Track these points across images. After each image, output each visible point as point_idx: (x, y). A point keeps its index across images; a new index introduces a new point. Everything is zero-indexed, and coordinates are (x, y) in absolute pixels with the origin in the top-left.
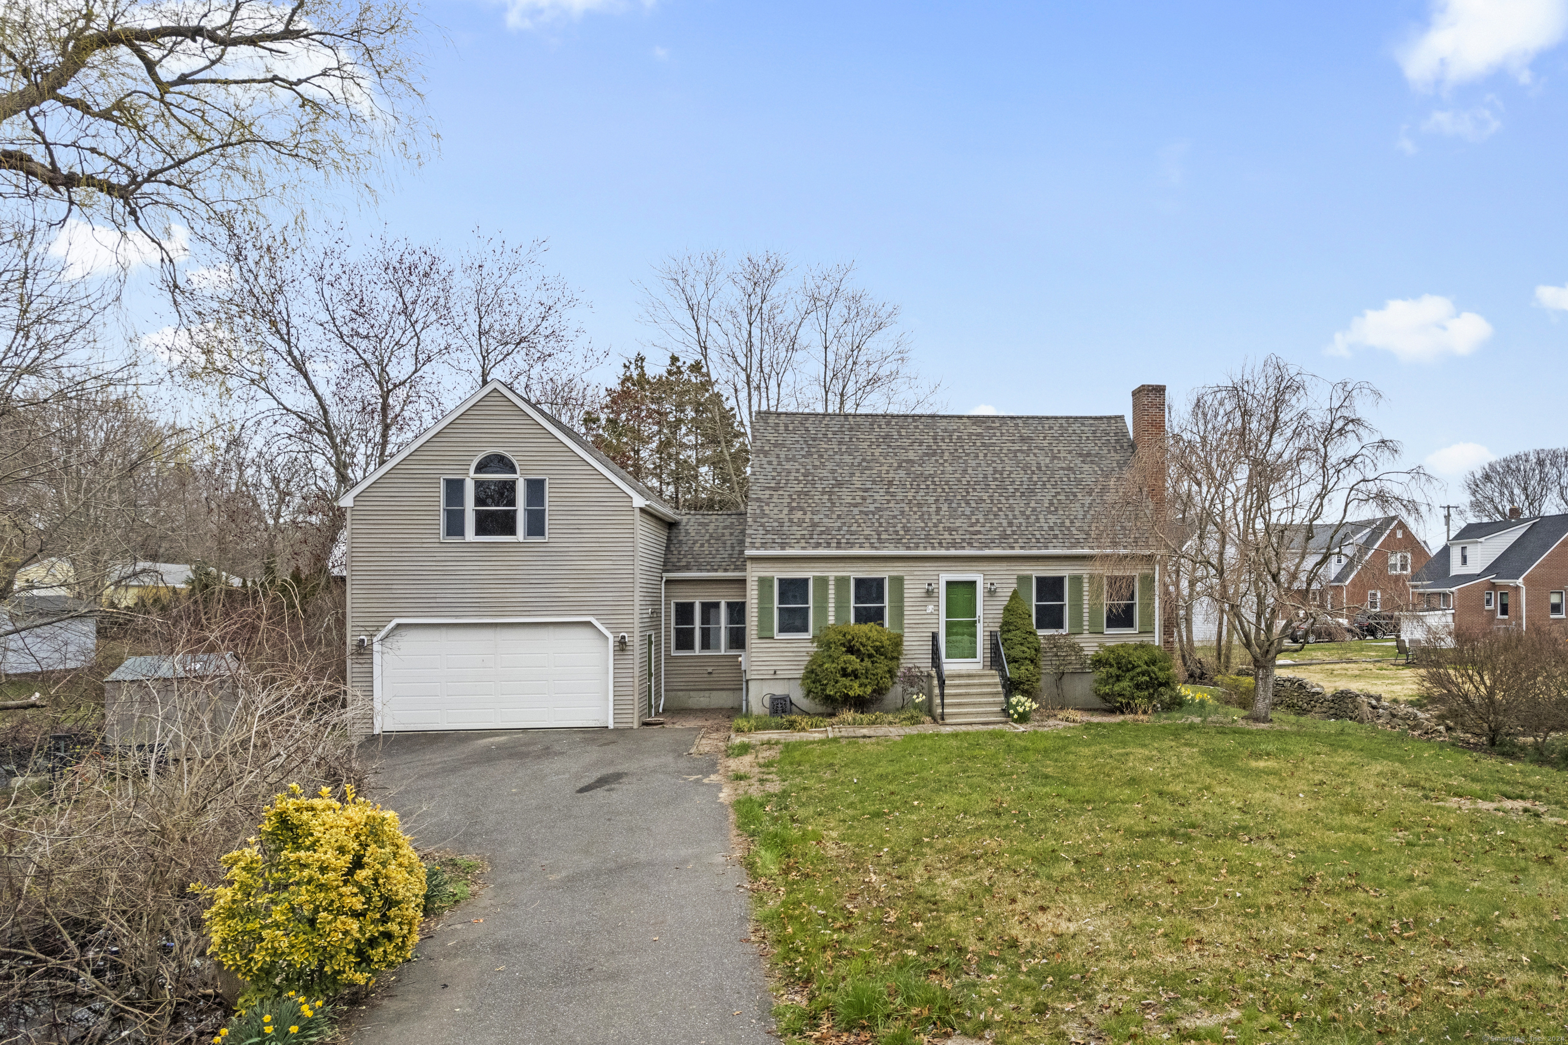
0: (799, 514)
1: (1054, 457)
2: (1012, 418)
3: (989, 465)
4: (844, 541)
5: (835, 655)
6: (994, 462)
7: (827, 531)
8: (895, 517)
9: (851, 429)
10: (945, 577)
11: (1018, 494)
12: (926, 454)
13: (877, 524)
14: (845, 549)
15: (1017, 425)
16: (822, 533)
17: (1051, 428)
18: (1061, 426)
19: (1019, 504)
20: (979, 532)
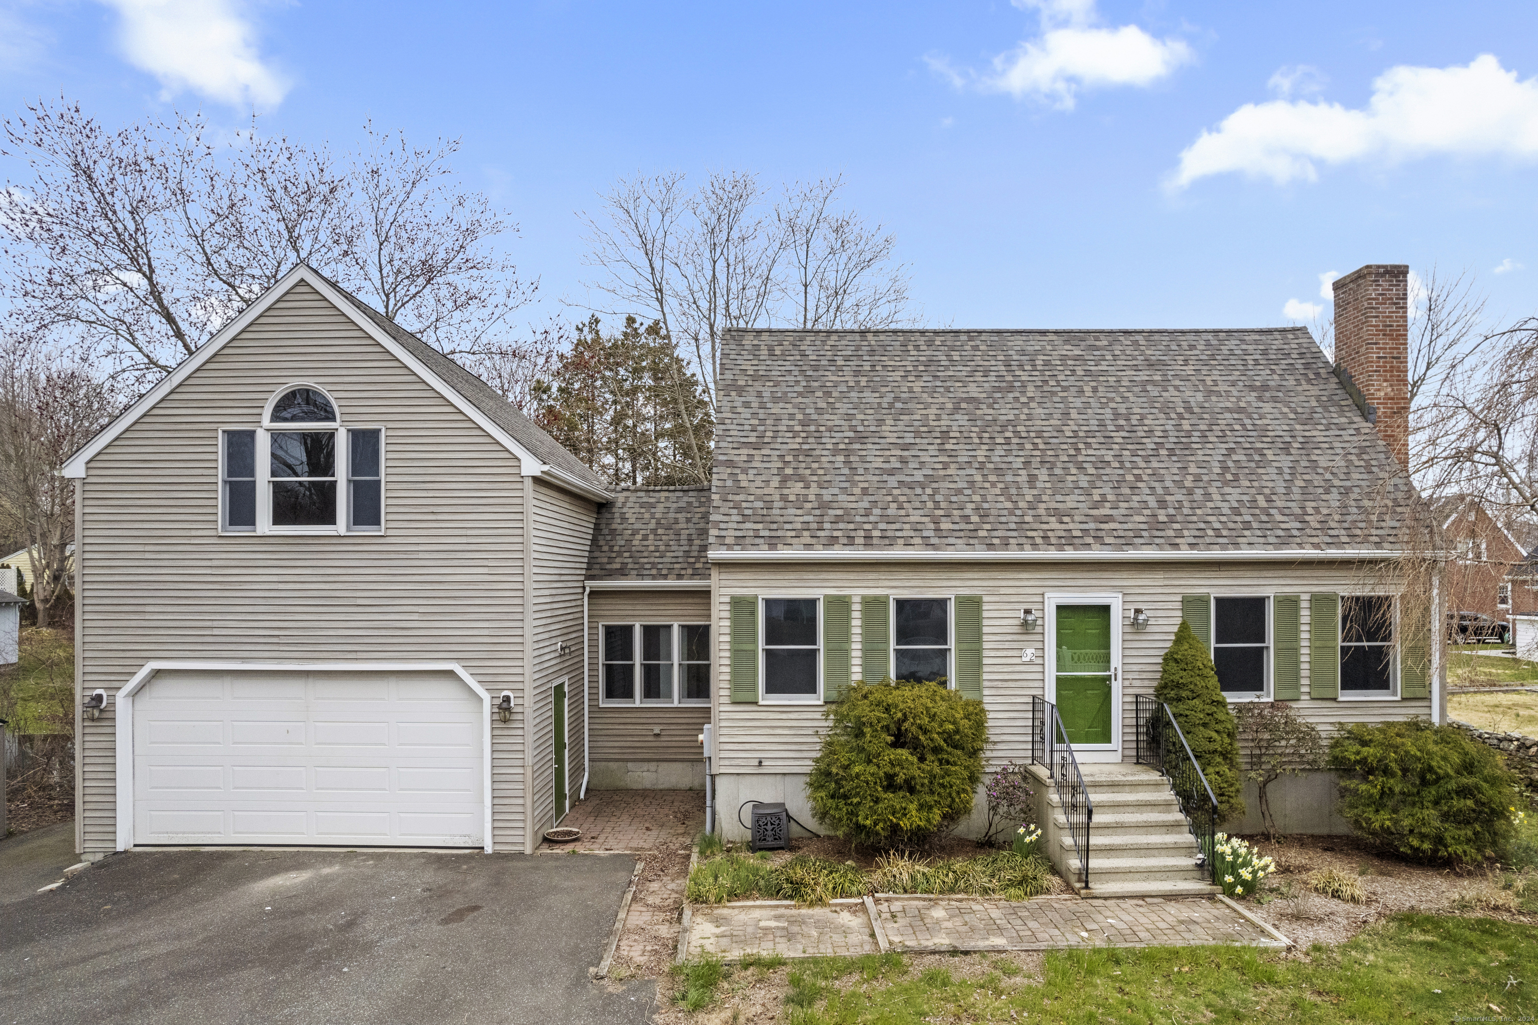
0: (797, 488)
1: (1209, 393)
2: (1126, 332)
3: (1103, 406)
4: (876, 533)
5: (873, 749)
6: (1112, 400)
7: (846, 517)
8: (959, 491)
9: (872, 353)
10: (1055, 598)
11: (1163, 452)
12: (998, 389)
13: (930, 505)
14: (879, 547)
15: (1136, 343)
16: (837, 520)
17: (1192, 347)
18: (1208, 344)
19: (1170, 470)
20: (1108, 519)
